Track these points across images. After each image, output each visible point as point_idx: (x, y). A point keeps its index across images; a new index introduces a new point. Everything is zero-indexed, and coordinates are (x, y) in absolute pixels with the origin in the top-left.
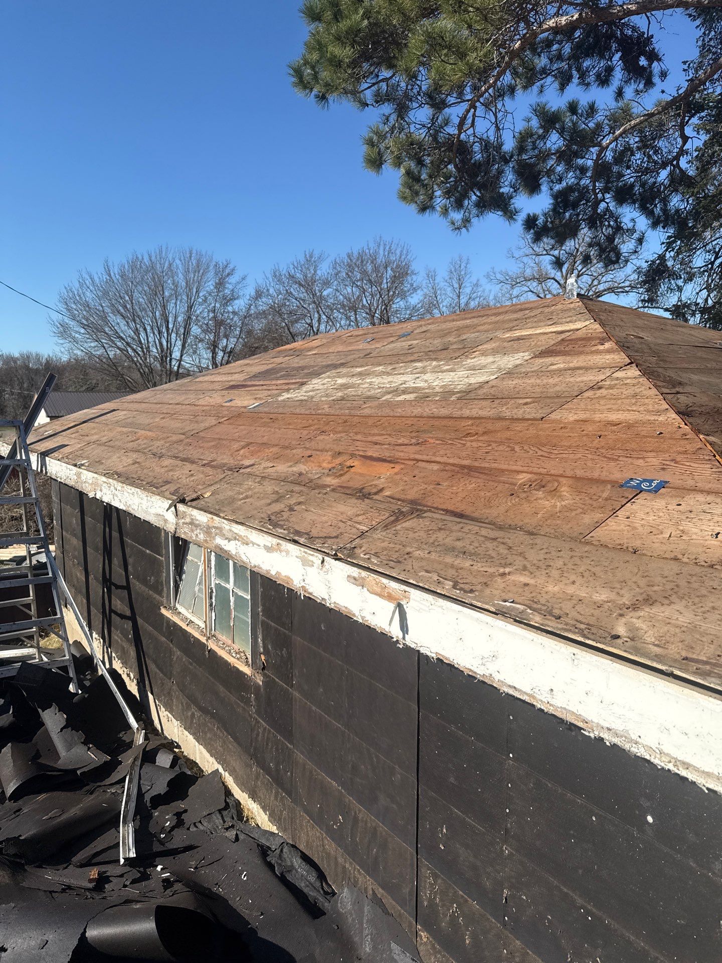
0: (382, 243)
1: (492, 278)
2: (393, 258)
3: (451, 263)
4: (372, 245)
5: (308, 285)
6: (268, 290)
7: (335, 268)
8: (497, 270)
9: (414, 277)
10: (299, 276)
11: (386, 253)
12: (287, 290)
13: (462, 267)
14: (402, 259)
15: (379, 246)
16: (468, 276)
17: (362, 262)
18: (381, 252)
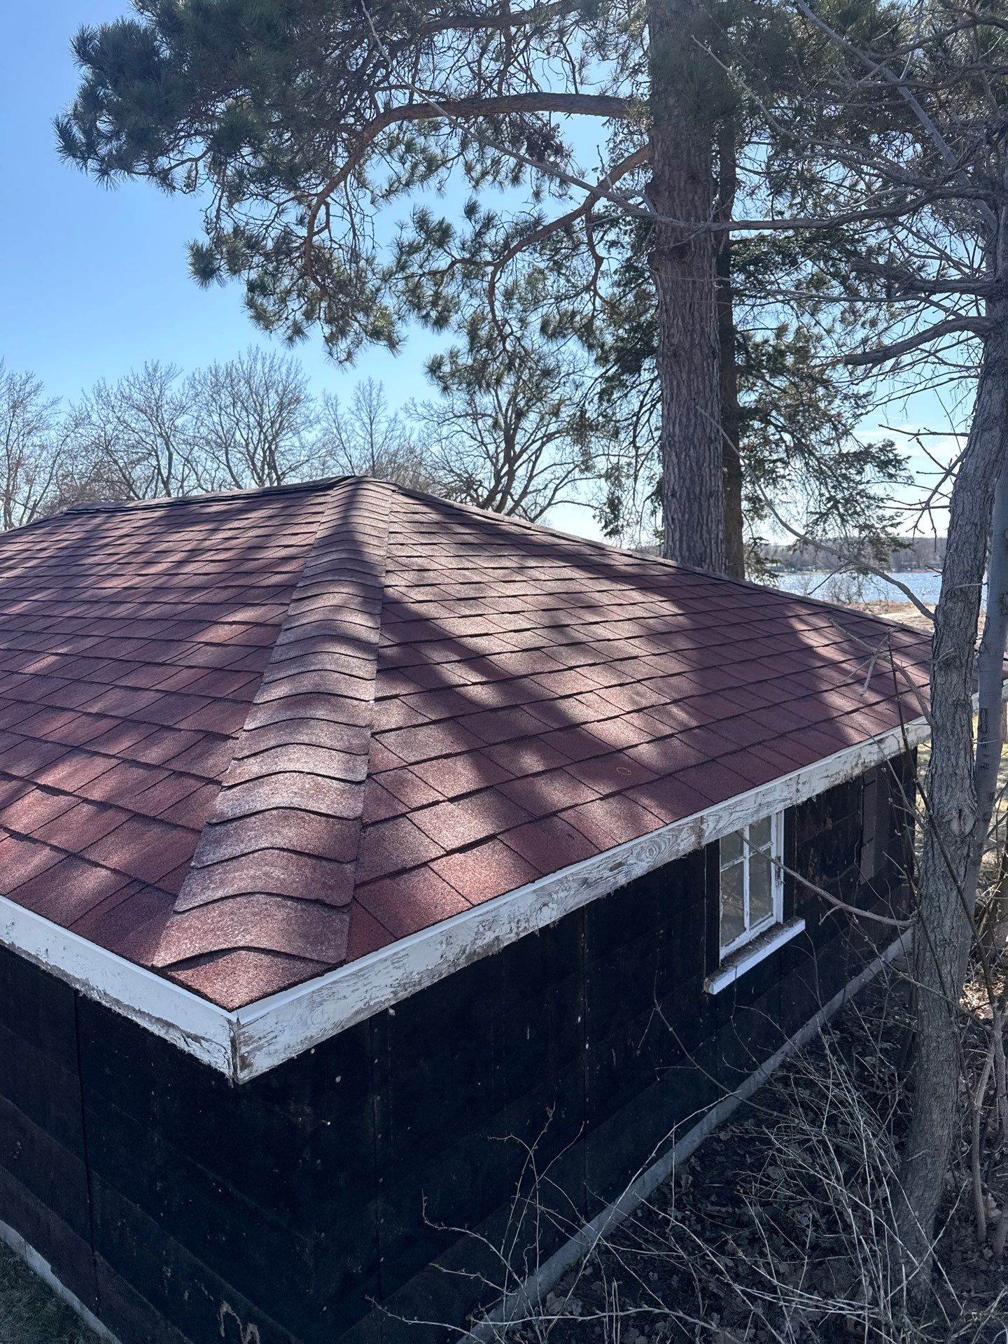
0: (259, 356)
1: (411, 411)
2: (276, 377)
3: (359, 389)
4: (245, 358)
5: (152, 411)
6: (89, 417)
7: (193, 387)
8: (418, 401)
9: (311, 405)
10: (138, 397)
11: (266, 371)
12: (119, 418)
13: (374, 395)
14: (290, 380)
15: (255, 359)
16: (382, 408)
17: (232, 381)
18: (259, 367)
